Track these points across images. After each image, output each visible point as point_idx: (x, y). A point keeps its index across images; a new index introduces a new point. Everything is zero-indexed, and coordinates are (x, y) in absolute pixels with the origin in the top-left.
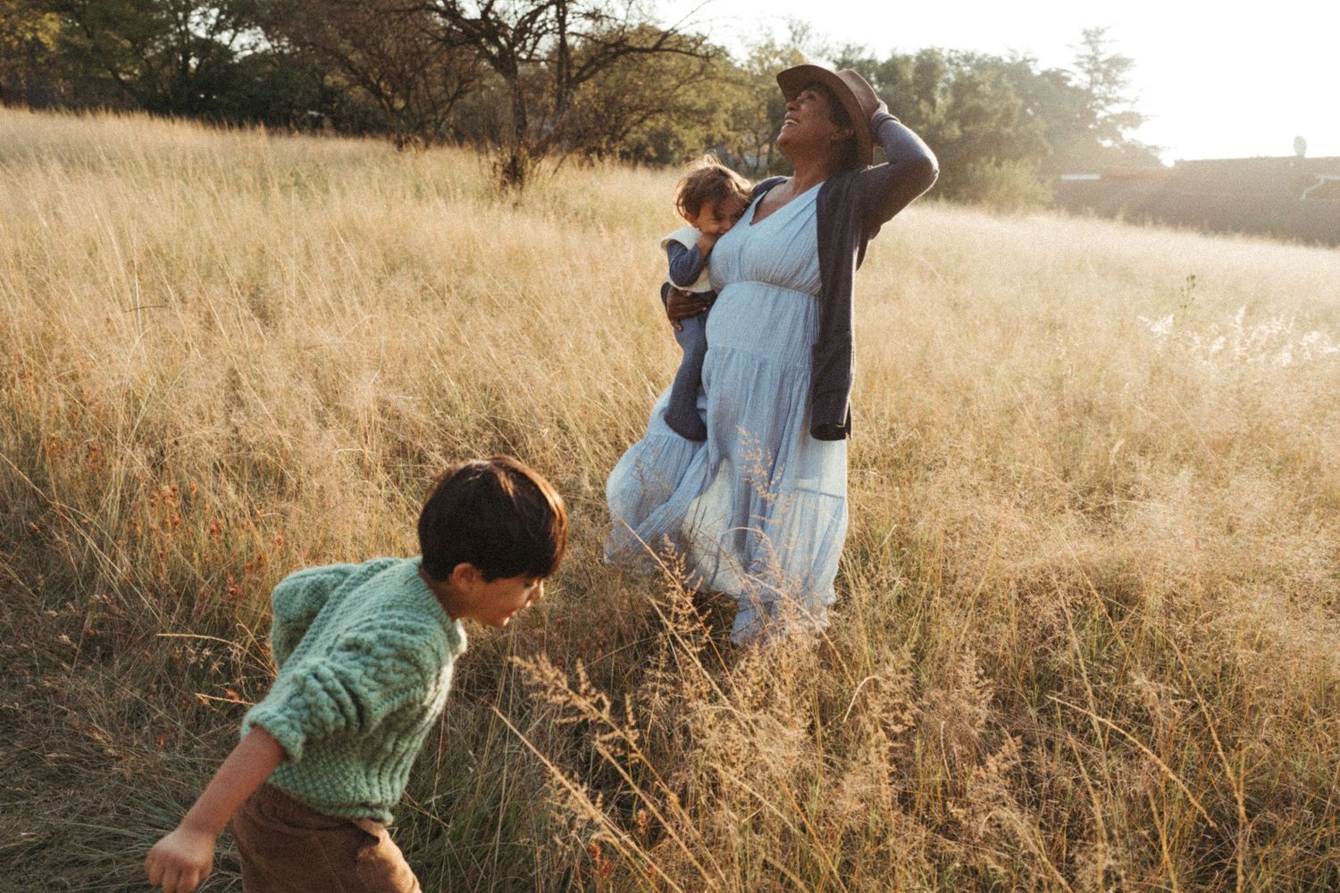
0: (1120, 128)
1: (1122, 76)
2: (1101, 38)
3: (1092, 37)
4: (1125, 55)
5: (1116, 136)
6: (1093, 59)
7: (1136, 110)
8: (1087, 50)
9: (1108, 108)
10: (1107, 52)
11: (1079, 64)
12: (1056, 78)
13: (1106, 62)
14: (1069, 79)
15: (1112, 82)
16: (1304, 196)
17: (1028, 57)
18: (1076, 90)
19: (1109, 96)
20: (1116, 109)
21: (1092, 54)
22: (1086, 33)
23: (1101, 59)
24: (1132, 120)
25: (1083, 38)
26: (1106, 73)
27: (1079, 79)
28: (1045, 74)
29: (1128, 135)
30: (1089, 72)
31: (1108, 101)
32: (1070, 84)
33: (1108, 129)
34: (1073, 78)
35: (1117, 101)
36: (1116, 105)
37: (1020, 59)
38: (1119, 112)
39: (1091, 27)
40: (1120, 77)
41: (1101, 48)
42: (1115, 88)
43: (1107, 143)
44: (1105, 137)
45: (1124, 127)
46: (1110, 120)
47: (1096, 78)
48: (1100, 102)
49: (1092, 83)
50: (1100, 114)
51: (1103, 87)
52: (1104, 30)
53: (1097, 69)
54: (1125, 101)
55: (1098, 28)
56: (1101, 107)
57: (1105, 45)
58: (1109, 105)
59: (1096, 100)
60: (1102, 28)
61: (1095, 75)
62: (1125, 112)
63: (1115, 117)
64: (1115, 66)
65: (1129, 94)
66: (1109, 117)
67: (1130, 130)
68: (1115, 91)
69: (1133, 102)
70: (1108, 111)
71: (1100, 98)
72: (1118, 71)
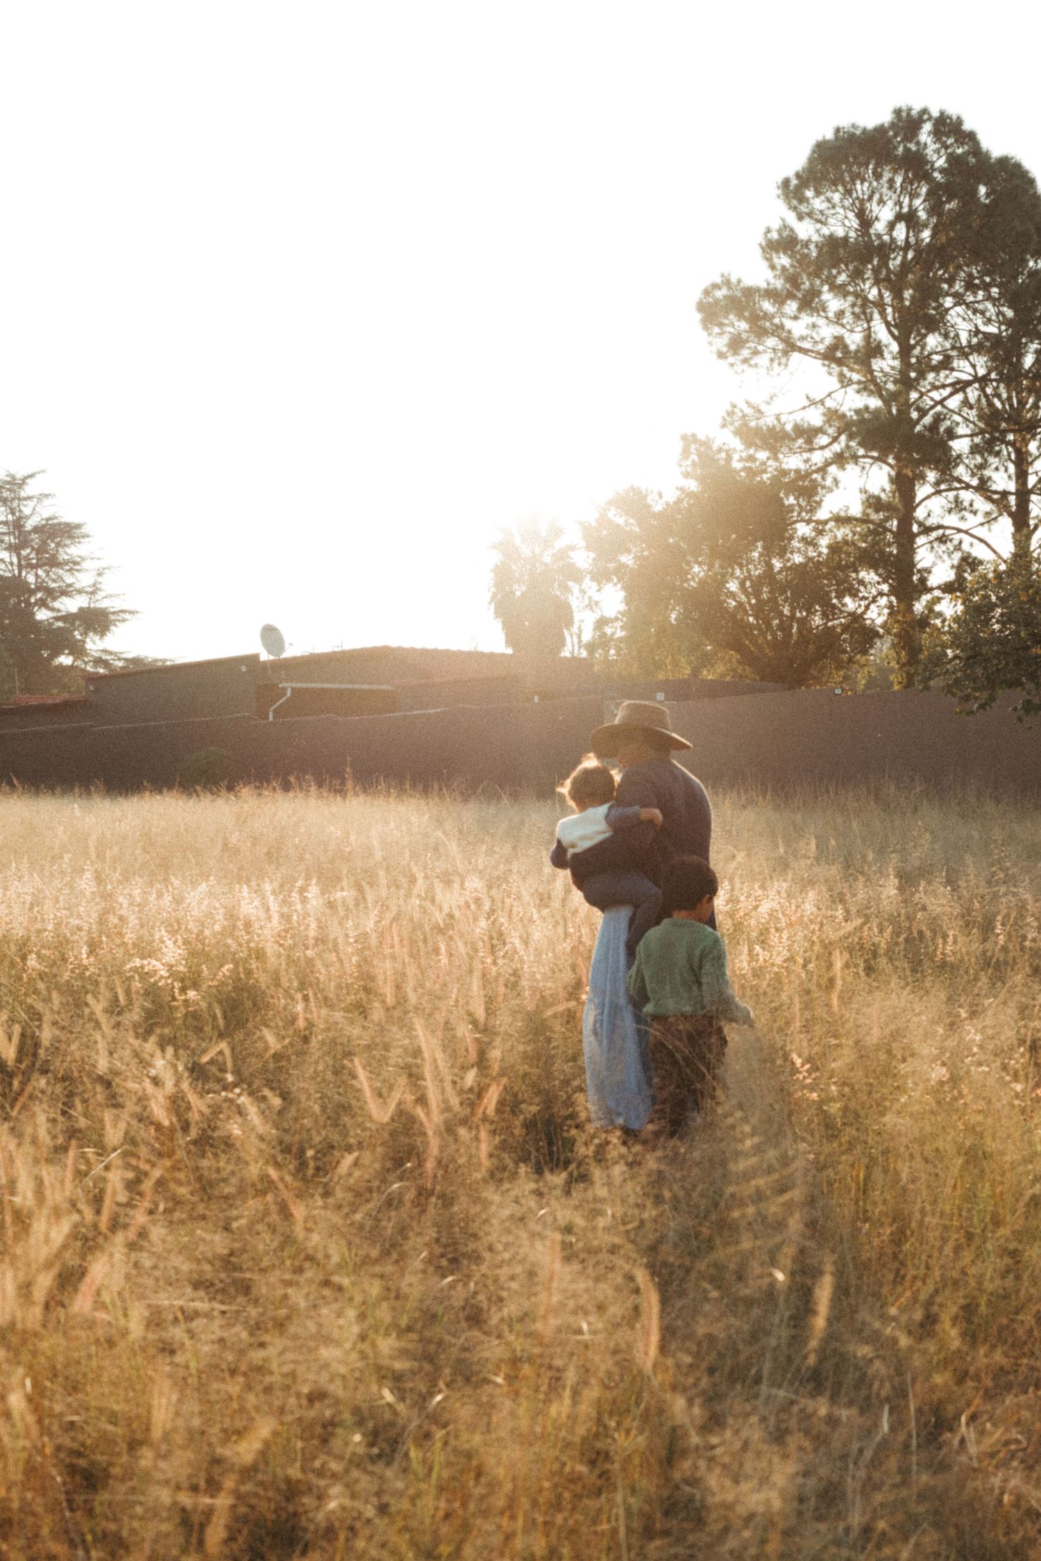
0: (78, 636)
1: (73, 551)
3: (6, 491)
4: (67, 517)
5: (78, 650)
6: (18, 525)
7: (98, 605)
9: (56, 604)
10: (34, 515)
13: (36, 529)
15: (53, 562)
19: (53, 585)
20: (70, 605)
21: (12, 519)
23: (29, 525)
24: (97, 620)
26: (39, 551)
29: (94, 644)
30: (10, 547)
31: (49, 592)
33: (60, 638)
35: (64, 593)
36: (64, 599)
38: (74, 610)
40: (62, 556)
41: (27, 511)
42: (61, 572)
43: (65, 660)
44: (57, 653)
45: (85, 634)
46: (60, 624)
47: (27, 558)
48: (39, 595)
49: (20, 567)
50: (42, 615)
51: (40, 572)
52: (24, 480)
53: (24, 544)
54: (80, 592)
55: (13, 477)
56: (43, 603)
57: (31, 504)
58: (54, 599)
59: (33, 592)
60: (19, 476)
61: (24, 553)
62: (81, 609)
63: (68, 618)
64: (52, 536)
65: (83, 580)
66: (57, 619)
67: (97, 638)
68: (61, 578)
69: (93, 593)
70: (53, 609)
71: (38, 589)
72: (58, 545)
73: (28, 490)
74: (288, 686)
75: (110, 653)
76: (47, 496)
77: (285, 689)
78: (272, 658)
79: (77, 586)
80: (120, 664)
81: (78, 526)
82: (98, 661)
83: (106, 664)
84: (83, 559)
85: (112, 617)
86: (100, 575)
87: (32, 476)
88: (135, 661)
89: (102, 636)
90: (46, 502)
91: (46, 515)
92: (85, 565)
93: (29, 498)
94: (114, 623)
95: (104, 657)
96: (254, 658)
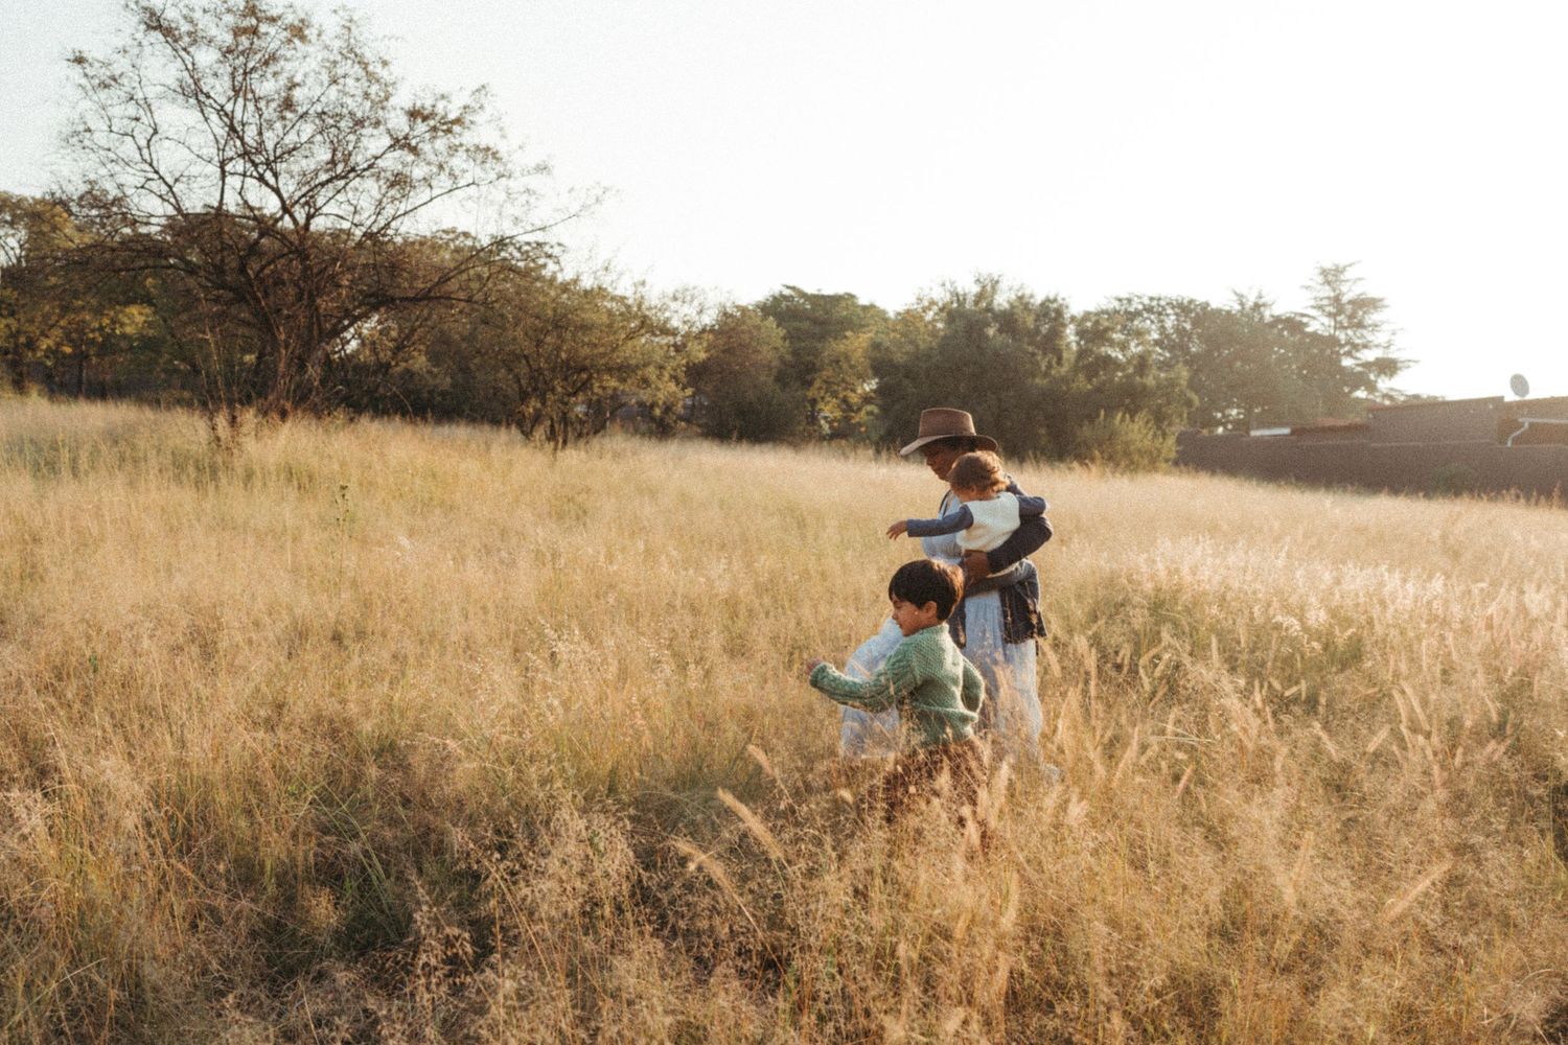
0: (1372, 377)
1: (1373, 318)
2: (1342, 277)
3: (1331, 276)
4: (1372, 293)
5: (1372, 387)
6: (1337, 300)
7: (1390, 356)
8: (1327, 292)
9: (1358, 355)
10: (1349, 293)
11: (1320, 308)
12: (1293, 324)
13: (1350, 302)
14: (1306, 325)
15: (1360, 325)
16: (1509, 444)
17: (1261, 302)
18: (1315, 336)
19: (1357, 341)
20: (1369, 355)
21: (1332, 294)
22: (1324, 272)
23: (1345, 299)
24: (1388, 367)
25: (1320, 279)
26: (1351, 317)
27: (1319, 325)
28: (1277, 320)
29: (1384, 384)
30: (1330, 315)
31: (1355, 347)
32: (1308, 330)
33: (1359, 379)
34: (1312, 322)
35: (1365, 346)
36: (1366, 351)
37: (1250, 304)
38: (1371, 359)
39: (1328, 265)
40: (1368, 320)
41: (1344, 288)
42: (1365, 332)
43: (1361, 394)
44: (1356, 387)
45: (1378, 376)
46: (1359, 369)
47: (1341, 322)
48: (1346, 349)
49: (1335, 328)
50: (1347, 362)
51: (1350, 332)
52: (1344, 268)
53: (1340, 311)
54: (1377, 346)
55: (1337, 266)
56: (1349, 354)
57: (1349, 284)
58: (1357, 351)
59: (1342, 346)
60: (1341, 266)
61: (1339, 318)
62: (1377, 359)
63: (1367, 365)
64: (1360, 308)
65: (1380, 338)
66: (1358, 365)
67: (1386, 379)
68: (1363, 336)
69: (1387, 347)
70: (1356, 358)
71: (1347, 343)
72: (1365, 313)
73: (1347, 275)
74: (1526, 422)
75: (1396, 391)
76: (1359, 279)
77: (1523, 423)
78: (1517, 398)
79: (1376, 343)
80: (1402, 398)
81: (1381, 300)
82: (1385, 396)
83: (1391, 398)
84: (1383, 323)
85: (1399, 365)
86: (1393, 334)
87: (1350, 265)
88: (1416, 397)
89: (1391, 376)
90: (1360, 283)
91: (1358, 293)
92: (1384, 327)
93: (1347, 281)
94: (1400, 369)
95: (1393, 393)
96: (1501, 399)
